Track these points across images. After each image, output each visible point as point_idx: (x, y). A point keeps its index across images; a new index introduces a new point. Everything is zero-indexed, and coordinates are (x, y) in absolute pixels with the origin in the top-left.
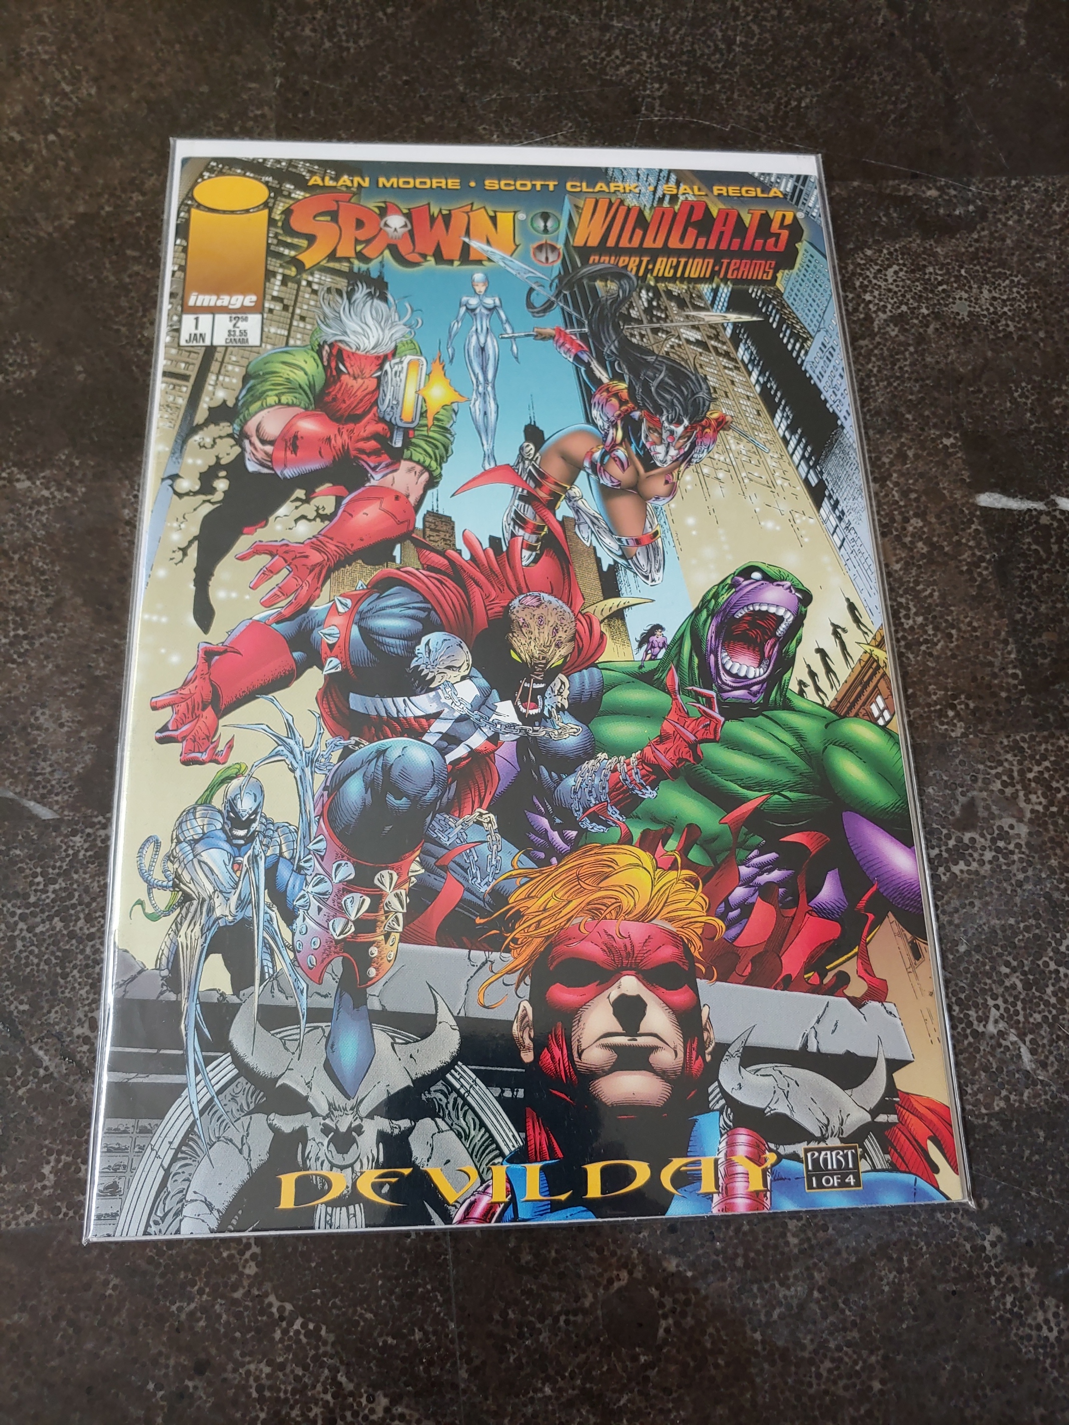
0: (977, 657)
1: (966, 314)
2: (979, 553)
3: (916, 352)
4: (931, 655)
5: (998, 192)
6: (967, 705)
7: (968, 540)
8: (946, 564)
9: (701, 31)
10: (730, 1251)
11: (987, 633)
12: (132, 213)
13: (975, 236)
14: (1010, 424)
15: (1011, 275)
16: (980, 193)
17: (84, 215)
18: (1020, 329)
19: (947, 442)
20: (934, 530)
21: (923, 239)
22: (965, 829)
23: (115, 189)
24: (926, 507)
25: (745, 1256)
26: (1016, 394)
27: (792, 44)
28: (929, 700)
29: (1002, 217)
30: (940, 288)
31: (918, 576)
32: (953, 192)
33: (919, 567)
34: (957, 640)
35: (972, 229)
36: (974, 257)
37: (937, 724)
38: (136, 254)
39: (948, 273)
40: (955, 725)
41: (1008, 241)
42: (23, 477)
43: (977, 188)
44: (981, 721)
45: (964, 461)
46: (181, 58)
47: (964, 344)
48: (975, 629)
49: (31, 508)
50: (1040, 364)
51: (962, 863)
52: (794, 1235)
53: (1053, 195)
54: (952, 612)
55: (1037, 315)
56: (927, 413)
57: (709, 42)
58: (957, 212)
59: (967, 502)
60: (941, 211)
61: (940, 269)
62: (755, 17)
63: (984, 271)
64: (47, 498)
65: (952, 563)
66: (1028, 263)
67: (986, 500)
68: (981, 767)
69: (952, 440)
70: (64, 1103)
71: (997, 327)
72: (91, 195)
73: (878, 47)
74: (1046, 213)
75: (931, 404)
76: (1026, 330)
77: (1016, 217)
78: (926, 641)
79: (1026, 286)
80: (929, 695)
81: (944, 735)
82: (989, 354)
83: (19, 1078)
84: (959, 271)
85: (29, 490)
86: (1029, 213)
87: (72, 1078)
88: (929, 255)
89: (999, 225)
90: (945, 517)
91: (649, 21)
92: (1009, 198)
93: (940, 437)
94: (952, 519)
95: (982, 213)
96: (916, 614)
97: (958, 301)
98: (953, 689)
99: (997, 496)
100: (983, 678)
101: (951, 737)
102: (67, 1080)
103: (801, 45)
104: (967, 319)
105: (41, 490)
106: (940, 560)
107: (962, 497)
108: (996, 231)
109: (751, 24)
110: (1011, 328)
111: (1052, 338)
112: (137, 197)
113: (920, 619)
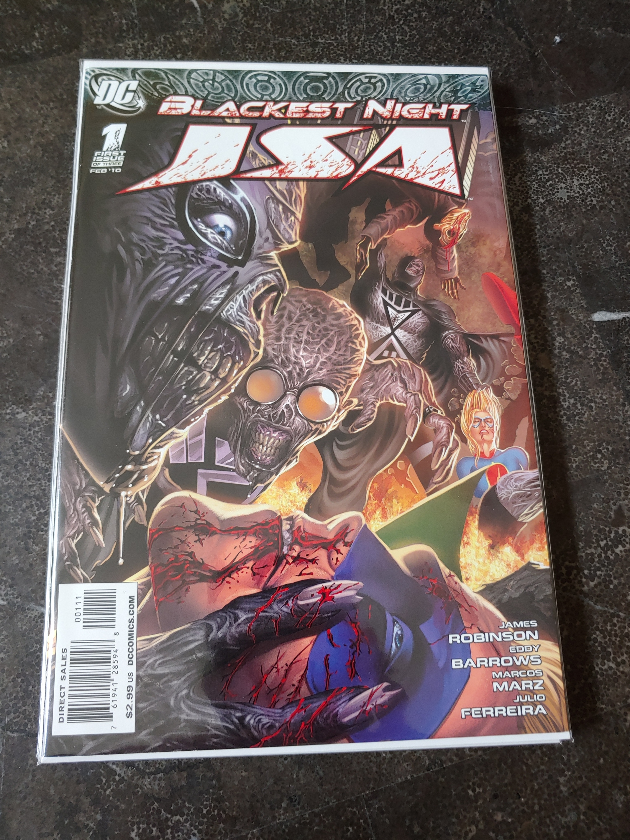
0: (608, 418)
1: (566, 198)
2: (599, 352)
3: (541, 228)
4: (582, 421)
5: (572, 113)
6: (608, 449)
7: (592, 345)
8: (582, 362)
9: (373, 36)
10: (530, 802)
11: (612, 401)
12: (48, 223)
13: (563, 145)
14: (605, 265)
15: (589, 167)
16: (561, 116)
17: (19, 229)
18: (600, 202)
19: (569, 284)
20: (571, 342)
21: (532, 153)
22: (618, 525)
23: (34, 209)
24: (564, 328)
25: (539, 804)
26: (604, 245)
27: (430, 36)
28: (586, 450)
29: (577, 129)
30: (548, 184)
31: (566, 373)
32: (545, 118)
33: (566, 367)
34: (596, 409)
35: (560, 141)
36: (565, 159)
37: (592, 464)
38: (57, 250)
39: (551, 173)
40: (603, 463)
41: (583, 145)
42: (20, 410)
43: (559, 113)
44: (617, 457)
45: (581, 294)
46: (55, 111)
47: (568, 218)
48: (605, 401)
49: (30, 430)
50: (615, 223)
51: (620, 546)
52: (564, 786)
53: (605, 109)
54: (590, 392)
55: (608, 191)
56: (554, 267)
57: (380, 43)
58: (550, 131)
59: (588, 321)
60: (540, 132)
61: (546, 171)
62: (405, 20)
63: (572, 167)
64: (38, 421)
65: (585, 361)
66: (597, 158)
67: (599, 316)
68: (622, 485)
69: (572, 282)
70: (134, 793)
71: (586, 203)
72: (20, 216)
73: (483, 28)
74: (602, 122)
75: (556, 261)
76: (603, 202)
77: (585, 128)
78: (578, 414)
79: (599, 173)
80: (585, 447)
81: (598, 470)
82: (584, 221)
83: (105, 784)
84: (557, 170)
85: (26, 418)
86: (592, 124)
87: (136, 778)
88: (538, 163)
89: (576, 134)
90: (576, 333)
91: (340, 36)
92: (579, 117)
93: (564, 281)
94: (581, 333)
95: (565, 128)
96: (569, 398)
97: (560, 190)
98: (598, 440)
99: (604, 313)
100: (614, 431)
101: (602, 470)
102: (133, 780)
103: (436, 35)
104: (568, 201)
105: (33, 417)
106: (577, 360)
107: (584, 317)
108: (575, 140)
109: (403, 26)
110: (595, 202)
111: (620, 204)
112: (49, 212)
113: (572, 401)
